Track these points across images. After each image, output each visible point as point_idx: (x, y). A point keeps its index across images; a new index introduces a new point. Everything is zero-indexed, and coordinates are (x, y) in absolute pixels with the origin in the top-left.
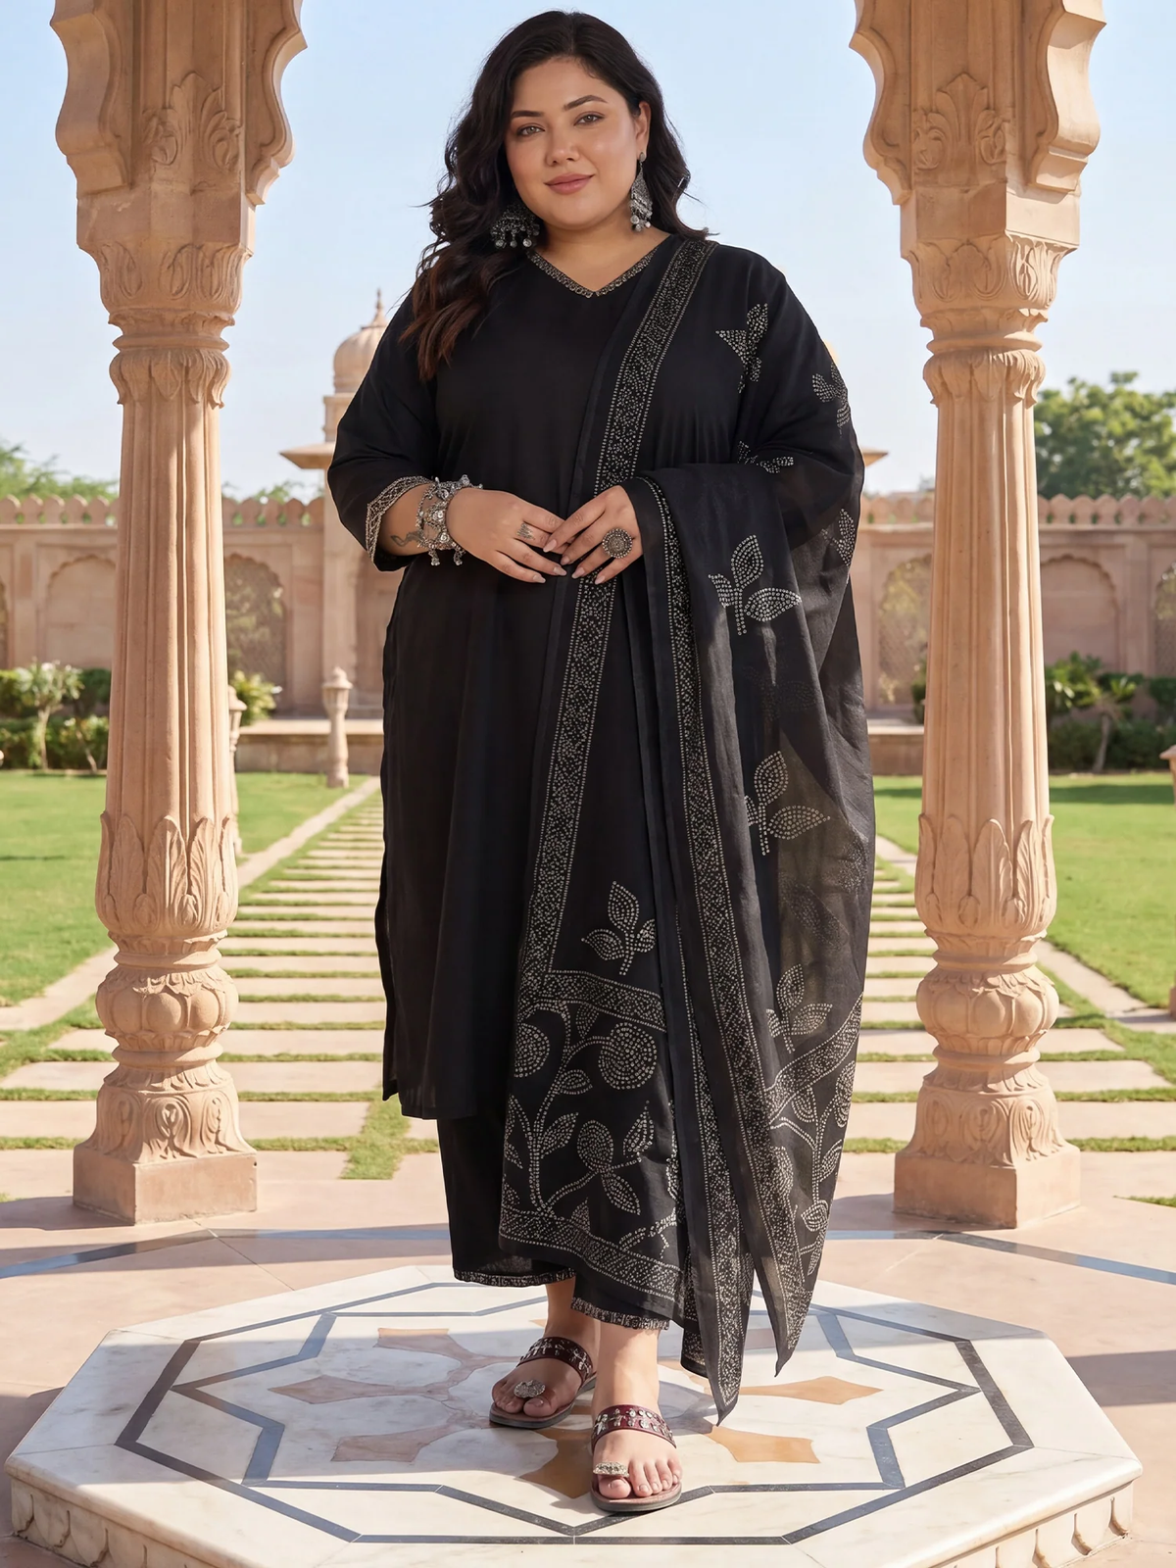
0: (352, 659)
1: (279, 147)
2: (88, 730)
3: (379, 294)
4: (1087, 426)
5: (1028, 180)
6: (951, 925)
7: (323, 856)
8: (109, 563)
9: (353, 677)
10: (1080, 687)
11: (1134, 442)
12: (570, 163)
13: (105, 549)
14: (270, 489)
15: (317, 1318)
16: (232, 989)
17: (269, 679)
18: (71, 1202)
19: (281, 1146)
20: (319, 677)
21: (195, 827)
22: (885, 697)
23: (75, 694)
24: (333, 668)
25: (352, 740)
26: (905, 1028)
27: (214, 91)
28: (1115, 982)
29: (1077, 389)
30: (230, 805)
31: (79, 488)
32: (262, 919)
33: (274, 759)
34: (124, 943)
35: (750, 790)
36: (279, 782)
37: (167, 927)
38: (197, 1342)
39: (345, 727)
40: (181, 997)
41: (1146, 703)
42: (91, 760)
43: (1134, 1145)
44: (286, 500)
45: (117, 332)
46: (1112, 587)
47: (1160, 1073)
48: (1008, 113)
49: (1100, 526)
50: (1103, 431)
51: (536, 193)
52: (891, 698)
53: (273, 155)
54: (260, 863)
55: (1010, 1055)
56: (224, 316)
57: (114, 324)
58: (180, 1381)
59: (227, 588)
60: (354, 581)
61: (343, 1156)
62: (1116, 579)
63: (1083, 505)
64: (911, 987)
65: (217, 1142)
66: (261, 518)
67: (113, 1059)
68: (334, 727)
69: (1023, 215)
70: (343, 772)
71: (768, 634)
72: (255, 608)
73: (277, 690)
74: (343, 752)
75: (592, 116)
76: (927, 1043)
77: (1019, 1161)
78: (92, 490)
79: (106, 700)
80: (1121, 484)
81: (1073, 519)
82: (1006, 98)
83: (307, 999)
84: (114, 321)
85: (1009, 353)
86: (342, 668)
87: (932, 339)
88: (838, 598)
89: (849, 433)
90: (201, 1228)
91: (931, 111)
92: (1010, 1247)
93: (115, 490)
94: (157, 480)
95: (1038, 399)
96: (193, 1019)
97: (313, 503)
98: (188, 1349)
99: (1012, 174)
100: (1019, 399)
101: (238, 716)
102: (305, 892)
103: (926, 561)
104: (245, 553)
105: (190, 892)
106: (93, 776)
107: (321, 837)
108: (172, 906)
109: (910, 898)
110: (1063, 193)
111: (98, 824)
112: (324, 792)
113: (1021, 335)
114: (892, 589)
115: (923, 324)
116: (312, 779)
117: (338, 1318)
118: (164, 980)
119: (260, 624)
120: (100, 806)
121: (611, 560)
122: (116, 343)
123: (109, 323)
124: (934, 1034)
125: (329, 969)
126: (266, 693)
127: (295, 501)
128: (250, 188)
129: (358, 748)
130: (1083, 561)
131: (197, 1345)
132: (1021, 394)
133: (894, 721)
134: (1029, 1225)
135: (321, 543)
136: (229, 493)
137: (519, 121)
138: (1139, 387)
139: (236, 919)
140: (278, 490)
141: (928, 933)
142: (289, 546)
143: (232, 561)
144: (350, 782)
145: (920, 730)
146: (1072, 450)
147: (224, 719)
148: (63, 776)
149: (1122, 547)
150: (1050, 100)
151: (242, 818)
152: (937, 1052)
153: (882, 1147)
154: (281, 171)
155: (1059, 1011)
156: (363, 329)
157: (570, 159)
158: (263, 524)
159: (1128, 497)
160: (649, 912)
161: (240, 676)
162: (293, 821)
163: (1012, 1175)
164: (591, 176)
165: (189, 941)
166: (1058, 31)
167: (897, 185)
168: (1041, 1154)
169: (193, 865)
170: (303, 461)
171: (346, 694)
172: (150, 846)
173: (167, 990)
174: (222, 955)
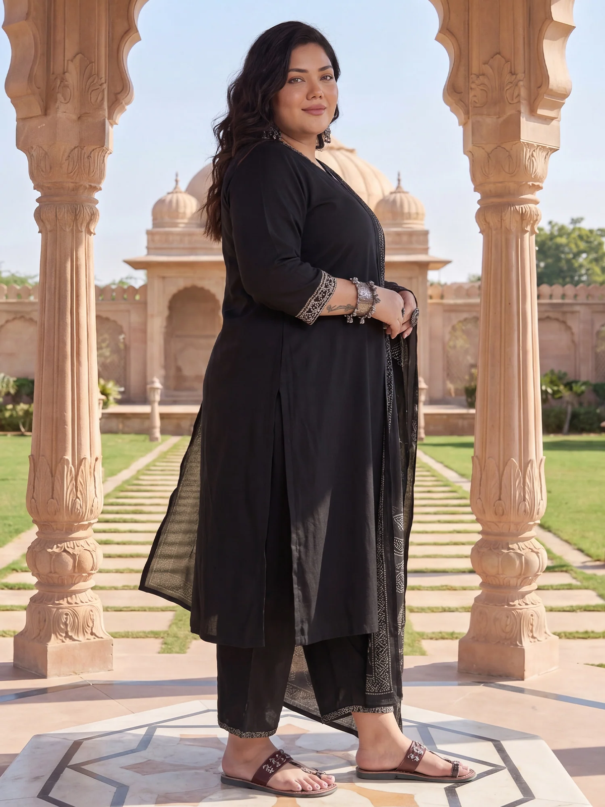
0: (163, 372)
1: (127, 92)
2: (20, 411)
3: (177, 175)
4: (558, 247)
5: (532, 111)
6: (489, 517)
7: (148, 479)
8: (33, 320)
9: (163, 381)
10: (555, 388)
11: (584, 255)
13: (29, 313)
14: (117, 281)
15: (147, 728)
16: (101, 550)
17: (118, 382)
18: (12, 665)
19: (126, 635)
20: (145, 382)
21: (80, 462)
22: (450, 394)
23: (12, 391)
24: (152, 376)
25: (163, 416)
26: (463, 572)
27: (92, 62)
28: (576, 547)
29: (553, 227)
30: (98, 452)
31: (15, 280)
32: (116, 513)
33: (121, 426)
34: (41, 525)
36: (123, 438)
37: (64, 516)
38: (82, 741)
39: (159, 409)
40: (73, 555)
41: (590, 397)
42: (23, 429)
43: (586, 635)
44: (127, 286)
45: (38, 194)
46: (572, 334)
47: (601, 596)
48: (521, 76)
49: (567, 301)
50: (567, 250)
52: (453, 395)
53: (123, 98)
54: (113, 483)
55: (521, 586)
56: (97, 186)
57: (36, 190)
58: (72, 762)
60: (163, 330)
61: (160, 641)
62: (575, 329)
63: (557, 289)
64: (468, 550)
65: (92, 634)
66: (113, 295)
67: (35, 588)
68: (153, 409)
69: (530, 131)
70: (158, 433)
72: (110, 345)
73: (122, 389)
74: (158, 422)
76: (476, 580)
77: (527, 643)
78: (23, 281)
80: (576, 278)
81: (551, 297)
82: (520, 67)
83: (140, 556)
84: (36, 188)
85: (522, 206)
86: (158, 378)
87: (480, 198)
90: (81, 680)
91: (480, 75)
92: (521, 690)
93: (36, 280)
95: (537, 231)
96: (79, 566)
97: (141, 287)
98: (77, 745)
99: (524, 109)
100: (527, 231)
101: (102, 403)
102: (139, 498)
103: (476, 319)
104: (104, 315)
105: (78, 498)
106: (23, 435)
107: (145, 469)
108: (67, 506)
109: (468, 502)
110: (552, 119)
111: (28, 460)
112: (148, 443)
113: (529, 196)
114: (454, 335)
115: (475, 190)
116: (142, 437)
117: (158, 729)
118: (64, 545)
119: (113, 353)
120: (28, 452)
122: (38, 200)
123: (34, 189)
124: (480, 575)
126: (114, 390)
127: (131, 287)
128: (110, 116)
130: (557, 320)
131: (82, 742)
132: (528, 228)
134: (531, 679)
135: (145, 309)
136: (98, 283)
138: (586, 225)
139: (102, 513)
140: (121, 282)
141: (478, 520)
142: (129, 311)
144: (162, 439)
145: (473, 411)
146: (550, 261)
147: (95, 405)
148: (6, 435)
149: (578, 312)
150: (545, 69)
151: (105, 459)
152: (482, 584)
153: (452, 636)
154: (127, 107)
155: (547, 563)
156: (169, 193)
158: (114, 299)
159: (581, 285)
161: (102, 381)
162: (131, 459)
163: (522, 651)
165: (76, 524)
166: (549, 31)
167: (462, 114)
168: (538, 641)
169: (79, 483)
170: (136, 265)
171: (159, 391)
172: (55, 473)
173: (65, 551)
174: (94, 532)
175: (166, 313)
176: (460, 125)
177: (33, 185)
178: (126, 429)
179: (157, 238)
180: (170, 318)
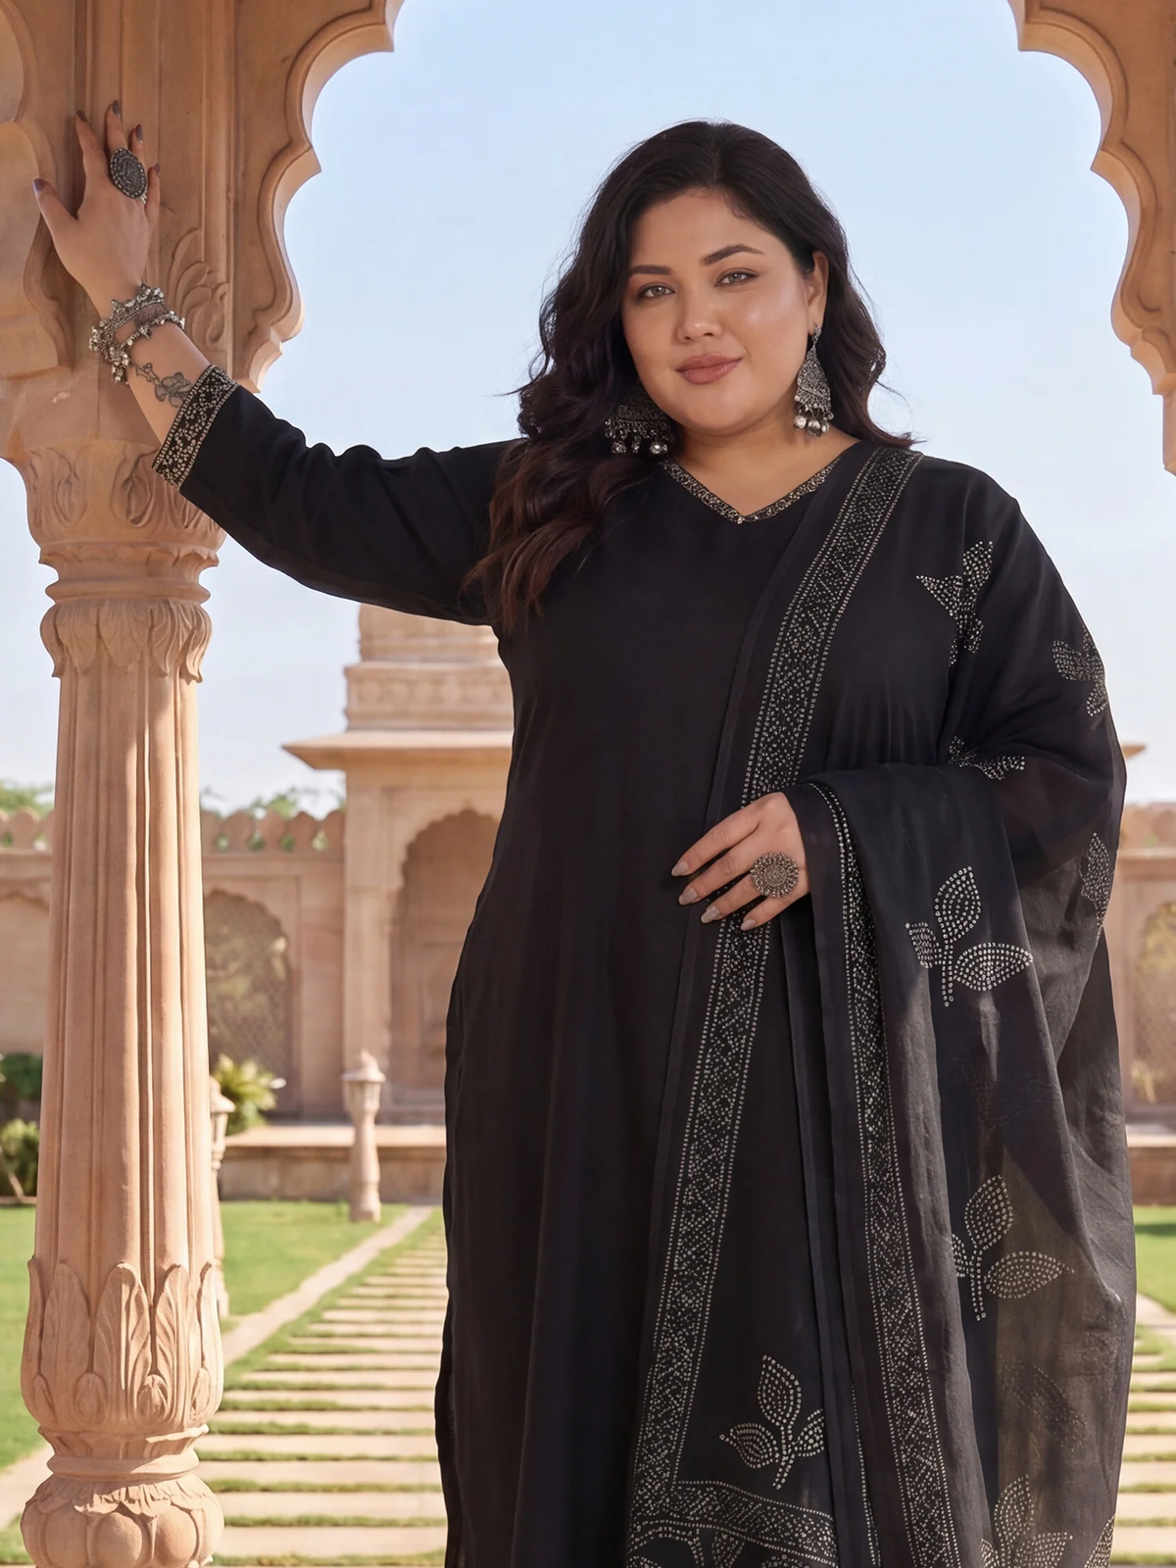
0: (385, 1039)
1: (283, 312)
2: (10, 1139)
7: (343, 1319)
8: (38, 903)
9: (386, 1063)
12: (708, 338)
13: (32, 883)
14: (268, 796)
16: (215, 1509)
17: (268, 1067)
20: (338, 1065)
21: (161, 1278)
24: (358, 1052)
25: (386, 1154)
27: (191, 231)
30: (211, 1247)
32: (260, 1409)
33: (274, 1181)
34: (61, 1444)
35: (958, 1227)
36: (278, 1215)
37: (122, 1420)
39: (375, 1136)
40: (143, 1521)
42: (18, 1188)
44: (293, 813)
45: (51, 575)
51: (664, 382)
52: (1151, 1095)
53: (273, 324)
54: (254, 1330)
56: (204, 552)
57: (45, 563)
59: (209, 939)
60: (387, 929)
66: (257, 836)
68: (359, 1137)
70: (372, 1201)
71: (987, 1006)
72: (247, 969)
73: (279, 1083)
74: (372, 1171)
75: (740, 274)
79: (36, 1098)
83: (320, 1522)
84: (46, 559)
86: (371, 1053)
88: (1086, 958)
89: (1105, 721)
93: (48, 799)
94: (109, 783)
96: (160, 1551)
97: (333, 815)
101: (223, 1121)
102: (323, 1369)
104: (231, 888)
105: (155, 1371)
106: (19, 1205)
107: (338, 1292)
108: (128, 1393)
111: (26, 1274)
112: (346, 1228)
114: (1152, 942)
116: (329, 1210)
118: (119, 1494)
119: (255, 989)
121: (761, 899)
122: (51, 591)
123: (40, 562)
125: (349, 1480)
126: (261, 1086)
127: (303, 816)
129: (395, 1168)
133: (1155, 1127)
135: (341, 874)
136: (210, 804)
137: (640, 280)
139: (221, 1409)
140: (281, 799)
142: (297, 879)
143: (213, 899)
144: (383, 1214)
147: (203, 1125)
151: (228, 1264)
154: (283, 346)
157: (709, 334)
158: (260, 846)
160: (814, 1399)
161: (226, 1063)
162: (299, 1270)
164: (738, 360)
165: (152, 1440)
167: (1160, 364)
169: (159, 1330)
170: (316, 757)
171: (377, 1090)
172: (97, 1304)
173: (122, 1509)
174: (200, 1460)
175: (396, 882)
176: (1155, 392)
177: (39, 549)
178: (290, 1191)
179: (372, 689)
180: (405, 898)
